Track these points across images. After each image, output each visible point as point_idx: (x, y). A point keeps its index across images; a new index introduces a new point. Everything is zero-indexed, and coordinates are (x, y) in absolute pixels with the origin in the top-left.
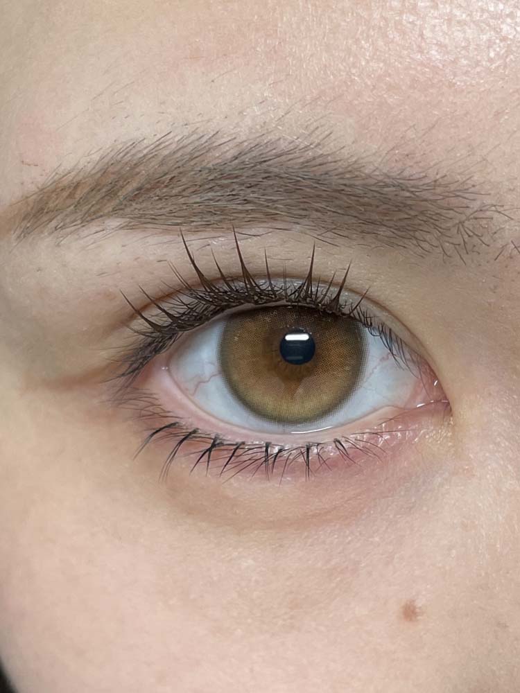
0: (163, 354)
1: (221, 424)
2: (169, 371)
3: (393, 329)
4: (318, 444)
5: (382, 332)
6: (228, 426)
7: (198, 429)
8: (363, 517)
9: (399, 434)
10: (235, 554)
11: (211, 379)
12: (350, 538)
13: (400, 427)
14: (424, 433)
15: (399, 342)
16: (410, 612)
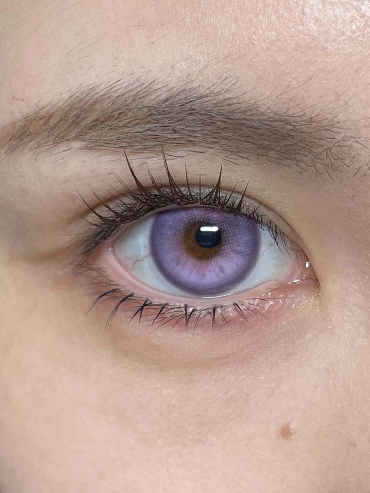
0: (110, 240)
1: (151, 291)
2: (114, 252)
3: (277, 224)
4: (221, 307)
5: (270, 227)
6: (156, 292)
7: (134, 294)
8: (254, 361)
9: (281, 302)
10: (159, 385)
11: (145, 259)
12: (243, 376)
13: (282, 296)
14: (299, 301)
15: (282, 235)
16: (285, 433)
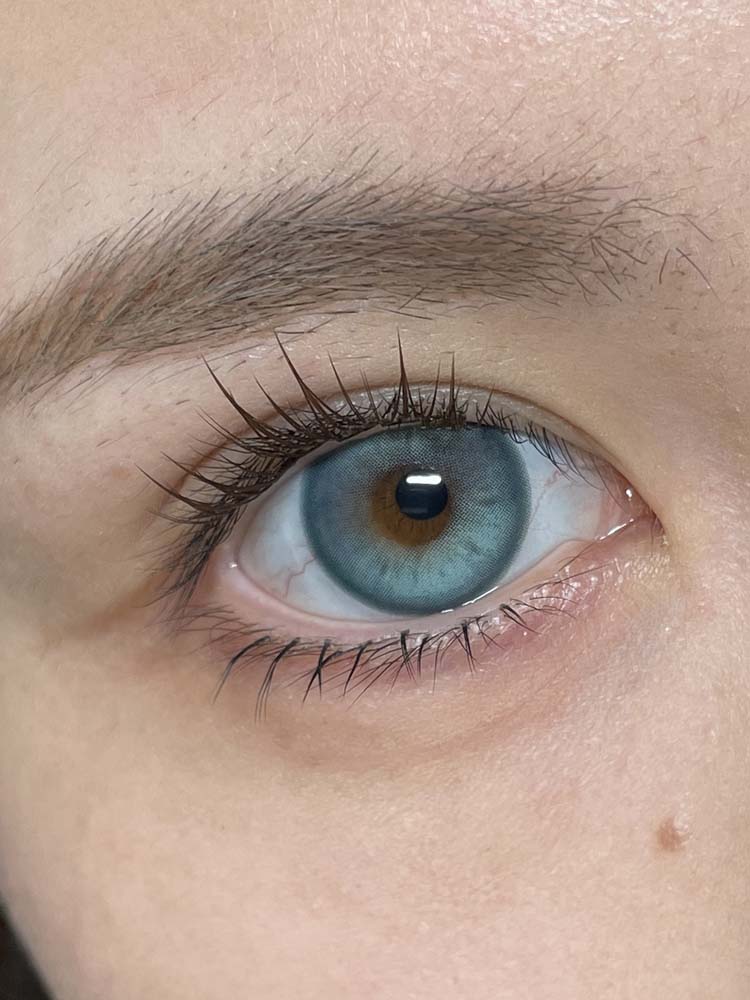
3: (547, 427)
5: (532, 435)
6: (343, 625)
7: (298, 638)
8: (568, 710)
9: (593, 578)
10: (393, 809)
11: (307, 568)
14: (629, 566)
15: (561, 445)
